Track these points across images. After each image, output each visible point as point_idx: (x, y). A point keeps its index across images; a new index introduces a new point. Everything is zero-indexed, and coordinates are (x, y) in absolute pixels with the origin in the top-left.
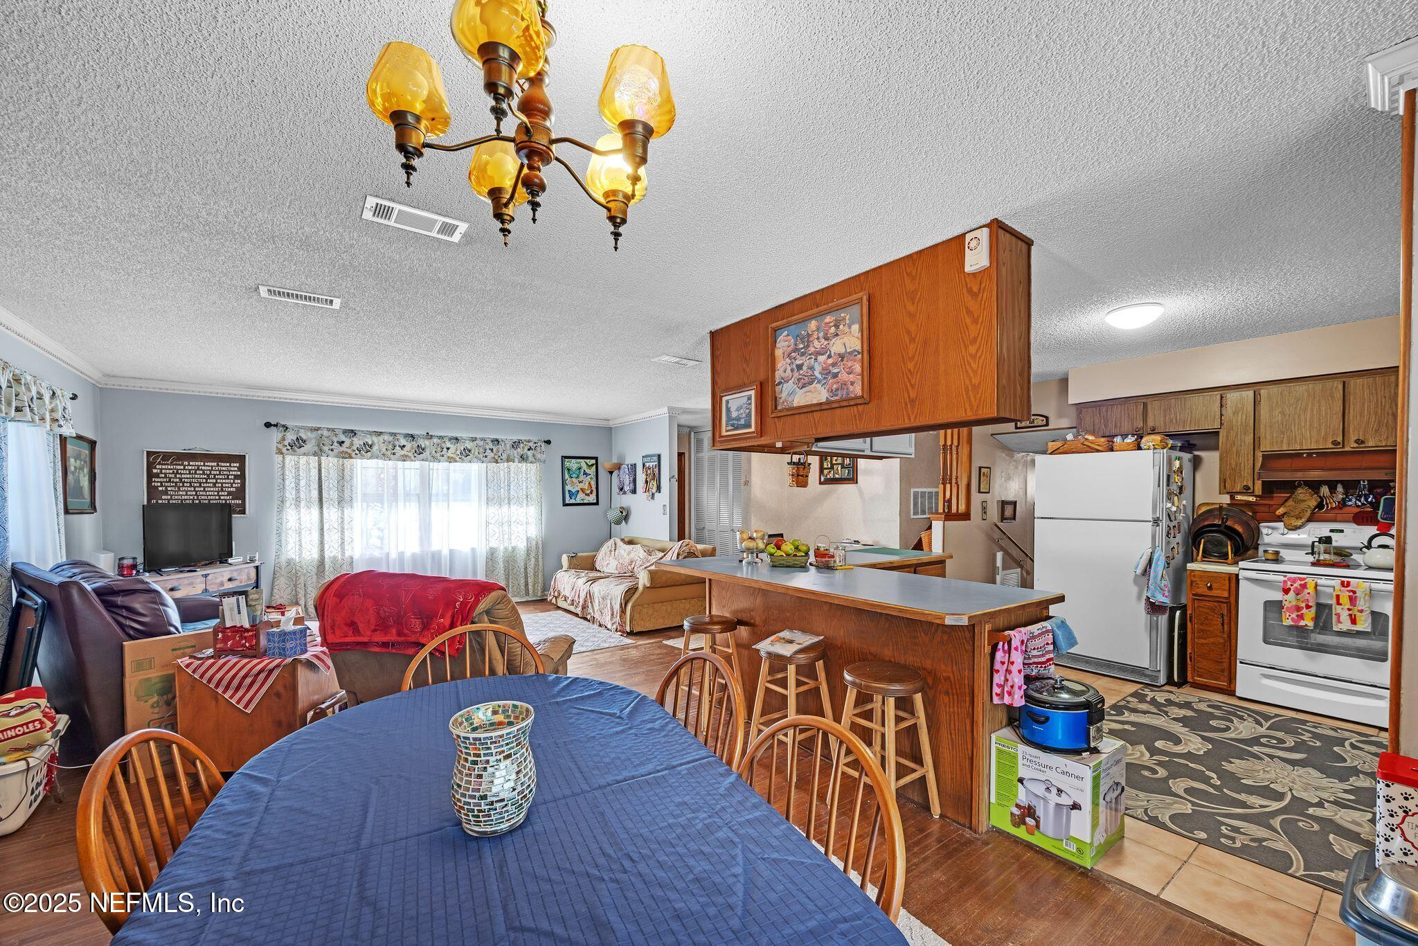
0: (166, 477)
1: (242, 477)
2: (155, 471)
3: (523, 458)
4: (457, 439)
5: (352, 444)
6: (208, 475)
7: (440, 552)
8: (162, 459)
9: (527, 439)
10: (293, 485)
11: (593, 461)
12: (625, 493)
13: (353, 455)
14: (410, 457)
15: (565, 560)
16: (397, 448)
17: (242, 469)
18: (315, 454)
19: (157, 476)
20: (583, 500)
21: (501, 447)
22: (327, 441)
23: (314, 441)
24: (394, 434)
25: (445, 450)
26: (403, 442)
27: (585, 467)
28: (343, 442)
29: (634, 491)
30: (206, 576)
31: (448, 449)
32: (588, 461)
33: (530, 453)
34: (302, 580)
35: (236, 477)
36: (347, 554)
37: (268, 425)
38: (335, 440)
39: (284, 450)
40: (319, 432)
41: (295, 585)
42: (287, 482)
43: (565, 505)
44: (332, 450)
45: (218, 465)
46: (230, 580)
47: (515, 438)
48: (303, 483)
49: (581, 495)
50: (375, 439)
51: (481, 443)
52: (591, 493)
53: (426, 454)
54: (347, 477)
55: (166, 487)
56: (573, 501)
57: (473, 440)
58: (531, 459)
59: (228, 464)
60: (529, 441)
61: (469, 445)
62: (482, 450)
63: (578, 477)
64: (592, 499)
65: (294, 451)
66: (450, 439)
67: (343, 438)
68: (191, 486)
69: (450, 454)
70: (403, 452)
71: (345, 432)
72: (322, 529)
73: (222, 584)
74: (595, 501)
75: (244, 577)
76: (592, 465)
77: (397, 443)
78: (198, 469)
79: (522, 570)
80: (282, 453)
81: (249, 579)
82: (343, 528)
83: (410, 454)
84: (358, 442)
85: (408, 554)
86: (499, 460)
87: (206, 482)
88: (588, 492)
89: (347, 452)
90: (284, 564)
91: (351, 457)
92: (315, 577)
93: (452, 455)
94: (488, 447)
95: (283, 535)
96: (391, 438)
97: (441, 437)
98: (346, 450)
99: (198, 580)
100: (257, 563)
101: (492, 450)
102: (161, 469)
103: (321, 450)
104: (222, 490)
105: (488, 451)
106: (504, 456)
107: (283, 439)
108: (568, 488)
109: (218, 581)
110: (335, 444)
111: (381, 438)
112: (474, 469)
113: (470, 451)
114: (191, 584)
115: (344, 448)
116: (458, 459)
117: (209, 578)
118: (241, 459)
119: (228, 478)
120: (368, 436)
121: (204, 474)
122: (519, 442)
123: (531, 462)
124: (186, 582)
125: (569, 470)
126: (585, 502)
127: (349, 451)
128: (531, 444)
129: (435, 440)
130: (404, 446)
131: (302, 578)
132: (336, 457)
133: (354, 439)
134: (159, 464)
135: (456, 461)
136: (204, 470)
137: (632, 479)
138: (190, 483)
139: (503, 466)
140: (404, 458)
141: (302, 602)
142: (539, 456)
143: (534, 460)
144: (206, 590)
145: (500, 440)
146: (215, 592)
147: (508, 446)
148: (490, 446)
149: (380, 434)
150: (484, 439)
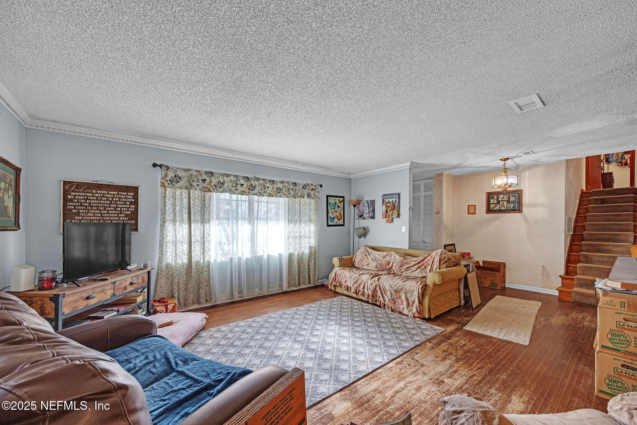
0: (78, 202)
1: (136, 203)
2: (70, 197)
3: (309, 196)
4: (273, 181)
5: (211, 182)
6: (111, 202)
7: (261, 257)
8: (76, 188)
9: (311, 183)
10: (171, 210)
11: (342, 199)
12: (364, 218)
13: (212, 189)
14: (246, 192)
15: (336, 261)
16: (239, 185)
17: (136, 197)
18: (186, 188)
19: (71, 201)
20: (337, 223)
21: (297, 188)
22: (195, 179)
23: (186, 178)
24: (236, 176)
25: (267, 188)
26: (242, 182)
27: (338, 202)
28: (205, 180)
29: (373, 217)
30: (114, 283)
31: (268, 187)
32: (339, 199)
33: (312, 192)
34: (176, 280)
35: (131, 203)
36: (206, 259)
37: (155, 165)
38: (200, 178)
39: (166, 184)
40: (190, 172)
41: (172, 283)
42: (167, 208)
43: (328, 226)
44: (198, 185)
45: (118, 194)
46: (131, 284)
47: (305, 182)
48: (178, 208)
49: (336, 220)
50: (225, 179)
51: (286, 185)
52: (341, 218)
53: (256, 191)
54: (207, 206)
55: (79, 210)
56: (332, 224)
57: (282, 182)
58: (313, 196)
59: (126, 194)
60: (312, 185)
61: (280, 186)
62: (287, 189)
63: (334, 209)
64: (341, 222)
65: (173, 185)
66: (270, 181)
67: (205, 177)
68: (97, 209)
69: (269, 191)
70: (242, 189)
71: (207, 173)
72: (190, 242)
73: (125, 288)
74: (343, 224)
75: (140, 280)
76: (342, 201)
77: (239, 182)
78: (103, 196)
79: (307, 267)
80: (165, 186)
81: (143, 281)
82: (204, 241)
83: (246, 190)
84: (214, 181)
85: (244, 259)
86: (296, 197)
87: (109, 207)
88: (340, 218)
89: (207, 187)
90: (164, 268)
91: (210, 191)
92: (185, 276)
93: (270, 192)
94: (290, 187)
95: (164, 246)
96: (235, 179)
97: (264, 180)
98: (207, 186)
99: (109, 287)
100: (149, 269)
101: (292, 189)
102: (75, 196)
103: (191, 185)
104: (121, 213)
105: (291, 190)
106: (299, 194)
107: (166, 176)
108: (330, 215)
109: (123, 286)
110: (200, 181)
111: (229, 179)
112: (282, 201)
113: (280, 189)
114: (103, 291)
115: (205, 185)
116: (274, 194)
117: (117, 284)
118: (135, 190)
119: (125, 204)
120: (221, 177)
121: (107, 200)
122: (307, 185)
123: (313, 199)
124: (99, 289)
125: (330, 204)
126: (338, 224)
127: (209, 186)
128: (313, 187)
129: (261, 182)
130: (243, 185)
131: (177, 278)
132: (201, 190)
133: (212, 178)
134: (73, 191)
135: (273, 196)
136: (107, 198)
137: (371, 210)
138: (97, 207)
139: (297, 200)
140: (243, 193)
141: (176, 296)
142: (317, 194)
143: (314, 197)
144: (114, 295)
145: (297, 183)
146: (121, 295)
147: (301, 187)
148: (291, 187)
149: (228, 176)
150: (288, 183)
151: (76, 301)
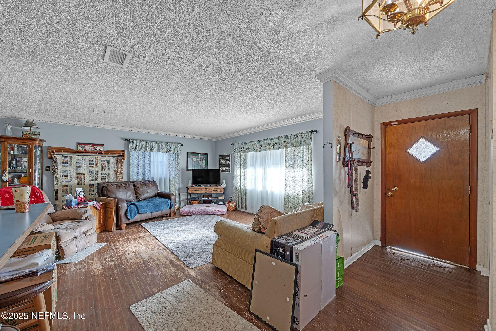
3: (300, 144)
4: (272, 139)
5: (246, 147)
9: (301, 132)
16: (255, 147)
18: (239, 152)
21: (289, 140)
23: (238, 148)
24: (255, 141)
26: (257, 144)
28: (244, 147)
30: (206, 189)
31: (270, 144)
33: (302, 140)
35: (229, 161)
37: (231, 145)
38: (242, 146)
39: (234, 152)
40: (239, 144)
44: (242, 150)
46: (214, 191)
47: (295, 133)
51: (281, 139)
53: (263, 148)
54: (246, 159)
57: (278, 138)
58: (303, 143)
60: (302, 133)
61: (277, 141)
62: (281, 143)
69: (270, 147)
71: (244, 143)
73: (211, 192)
75: (219, 191)
77: (255, 145)
78: (225, 159)
83: (259, 149)
86: (288, 147)
87: (225, 163)
96: (254, 143)
97: (268, 140)
99: (204, 190)
100: (224, 187)
102: (221, 160)
104: (227, 165)
106: (292, 144)
107: (234, 148)
112: (280, 152)
113: (276, 144)
114: (202, 190)
117: (207, 189)
118: (229, 156)
120: (249, 144)
122: (297, 135)
123: (304, 145)
124: (200, 189)
127: (245, 150)
128: (303, 135)
130: (257, 146)
132: (243, 152)
140: (257, 151)
142: (307, 141)
143: (305, 144)
144: (206, 193)
145: (288, 136)
146: (209, 194)
147: (292, 138)
148: (284, 139)
149: (251, 142)
150: (282, 137)
151: (193, 191)
